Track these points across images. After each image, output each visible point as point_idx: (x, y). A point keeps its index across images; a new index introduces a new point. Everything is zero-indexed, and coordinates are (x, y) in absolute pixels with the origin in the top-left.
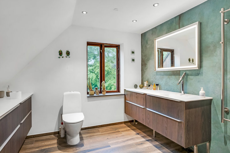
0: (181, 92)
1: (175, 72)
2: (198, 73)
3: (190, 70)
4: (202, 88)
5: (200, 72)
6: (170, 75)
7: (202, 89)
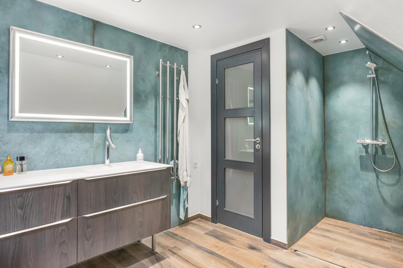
0: (104, 163)
1: (82, 125)
2: (127, 129)
3: (114, 124)
4: (140, 149)
5: (130, 128)
6: (67, 132)
7: (140, 151)
